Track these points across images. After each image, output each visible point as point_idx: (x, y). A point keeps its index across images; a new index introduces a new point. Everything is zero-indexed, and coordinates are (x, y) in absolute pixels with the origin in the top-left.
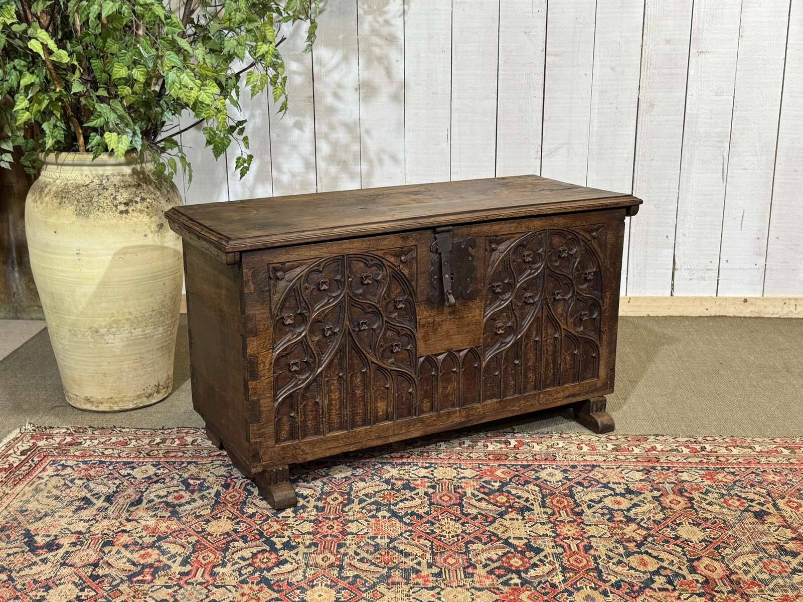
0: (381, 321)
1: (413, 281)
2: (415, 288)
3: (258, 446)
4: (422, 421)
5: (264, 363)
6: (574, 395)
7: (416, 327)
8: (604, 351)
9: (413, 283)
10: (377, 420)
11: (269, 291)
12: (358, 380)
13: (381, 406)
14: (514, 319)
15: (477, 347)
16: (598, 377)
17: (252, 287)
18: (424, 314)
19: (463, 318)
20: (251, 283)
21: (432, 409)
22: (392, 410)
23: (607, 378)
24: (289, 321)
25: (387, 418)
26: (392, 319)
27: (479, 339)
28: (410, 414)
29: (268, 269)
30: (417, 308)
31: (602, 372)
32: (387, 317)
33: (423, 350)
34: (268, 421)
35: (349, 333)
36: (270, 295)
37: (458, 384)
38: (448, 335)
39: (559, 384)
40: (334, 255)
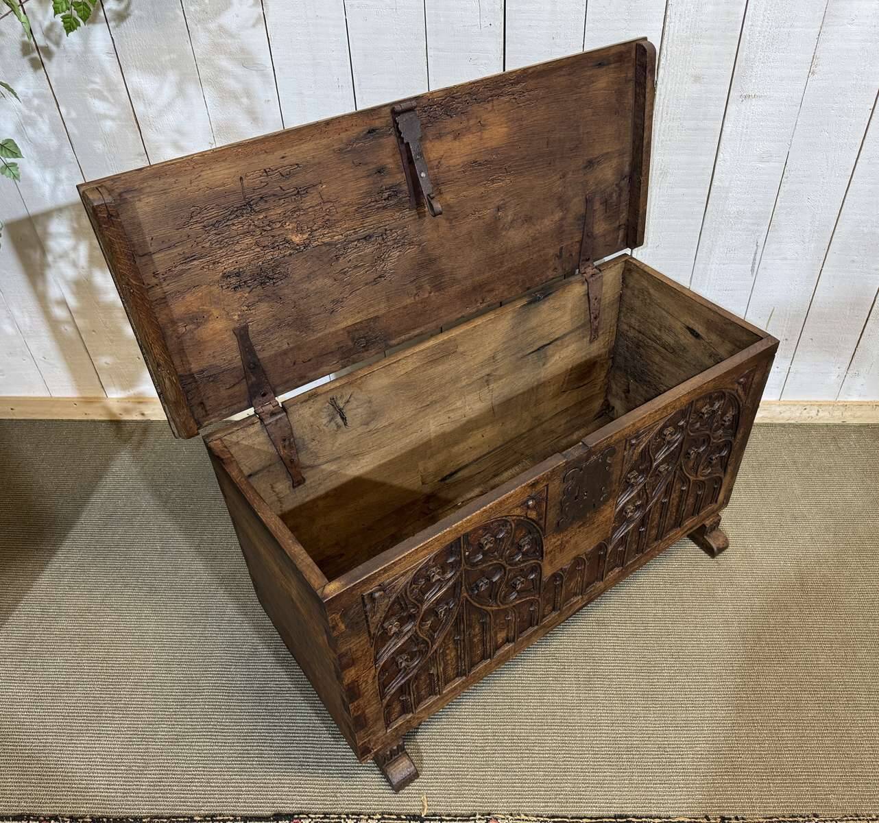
0: (503, 573)
1: (541, 519)
2: (543, 526)
3: (366, 744)
4: (544, 626)
5: (367, 682)
6: (691, 528)
7: (542, 556)
8: (726, 481)
9: (542, 522)
10: (498, 648)
11: (367, 617)
12: (477, 630)
13: (501, 636)
14: (645, 496)
15: (604, 540)
16: (716, 502)
17: (343, 627)
18: (550, 543)
19: (593, 523)
20: (340, 624)
21: (554, 609)
22: (513, 634)
23: (725, 498)
24: (394, 629)
25: (508, 640)
26: (516, 564)
27: (608, 533)
28: (531, 625)
29: (363, 598)
30: (544, 541)
31: (721, 497)
32: (510, 565)
33: (548, 571)
34: (376, 721)
35: (467, 600)
36: (367, 621)
37: (582, 577)
38: (576, 545)
39: (680, 526)
40: (448, 543)
